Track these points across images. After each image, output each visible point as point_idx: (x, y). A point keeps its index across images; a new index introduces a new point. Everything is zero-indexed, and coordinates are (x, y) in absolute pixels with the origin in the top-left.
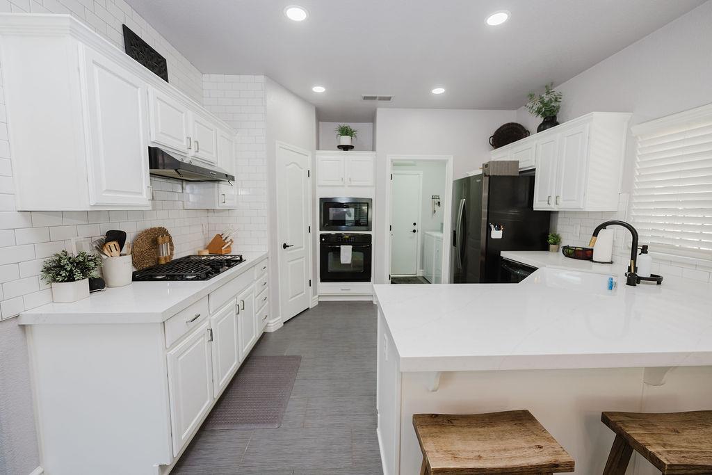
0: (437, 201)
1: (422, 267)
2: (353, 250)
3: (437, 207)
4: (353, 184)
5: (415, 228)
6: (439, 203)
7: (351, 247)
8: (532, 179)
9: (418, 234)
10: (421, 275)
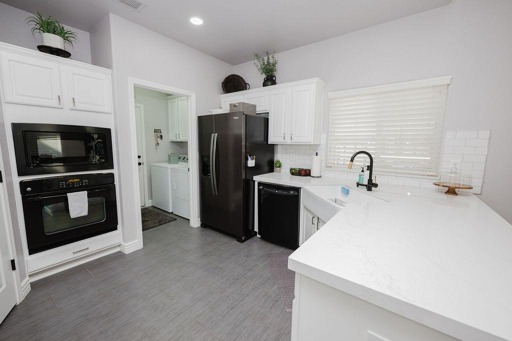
0: (159, 134)
1: (151, 197)
2: (89, 196)
3: (159, 140)
4: (78, 106)
5: (141, 160)
6: (161, 136)
7: (86, 193)
8: (266, 121)
9: (144, 167)
10: (151, 205)
